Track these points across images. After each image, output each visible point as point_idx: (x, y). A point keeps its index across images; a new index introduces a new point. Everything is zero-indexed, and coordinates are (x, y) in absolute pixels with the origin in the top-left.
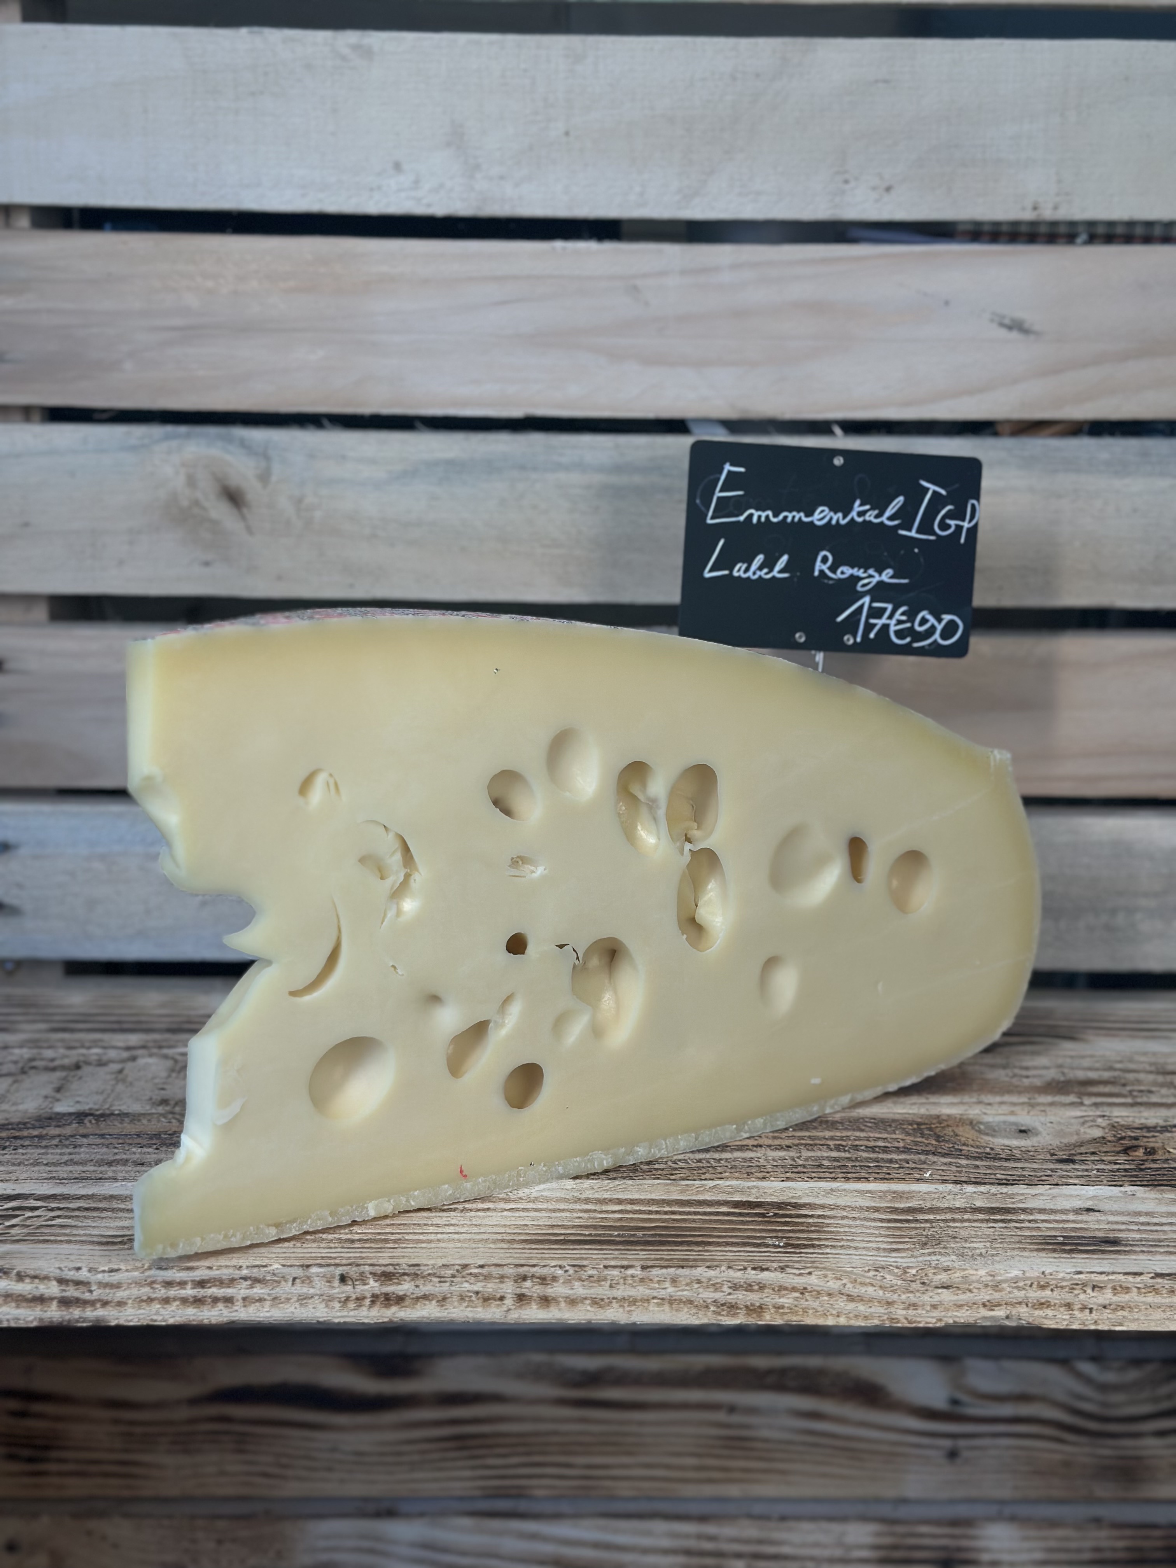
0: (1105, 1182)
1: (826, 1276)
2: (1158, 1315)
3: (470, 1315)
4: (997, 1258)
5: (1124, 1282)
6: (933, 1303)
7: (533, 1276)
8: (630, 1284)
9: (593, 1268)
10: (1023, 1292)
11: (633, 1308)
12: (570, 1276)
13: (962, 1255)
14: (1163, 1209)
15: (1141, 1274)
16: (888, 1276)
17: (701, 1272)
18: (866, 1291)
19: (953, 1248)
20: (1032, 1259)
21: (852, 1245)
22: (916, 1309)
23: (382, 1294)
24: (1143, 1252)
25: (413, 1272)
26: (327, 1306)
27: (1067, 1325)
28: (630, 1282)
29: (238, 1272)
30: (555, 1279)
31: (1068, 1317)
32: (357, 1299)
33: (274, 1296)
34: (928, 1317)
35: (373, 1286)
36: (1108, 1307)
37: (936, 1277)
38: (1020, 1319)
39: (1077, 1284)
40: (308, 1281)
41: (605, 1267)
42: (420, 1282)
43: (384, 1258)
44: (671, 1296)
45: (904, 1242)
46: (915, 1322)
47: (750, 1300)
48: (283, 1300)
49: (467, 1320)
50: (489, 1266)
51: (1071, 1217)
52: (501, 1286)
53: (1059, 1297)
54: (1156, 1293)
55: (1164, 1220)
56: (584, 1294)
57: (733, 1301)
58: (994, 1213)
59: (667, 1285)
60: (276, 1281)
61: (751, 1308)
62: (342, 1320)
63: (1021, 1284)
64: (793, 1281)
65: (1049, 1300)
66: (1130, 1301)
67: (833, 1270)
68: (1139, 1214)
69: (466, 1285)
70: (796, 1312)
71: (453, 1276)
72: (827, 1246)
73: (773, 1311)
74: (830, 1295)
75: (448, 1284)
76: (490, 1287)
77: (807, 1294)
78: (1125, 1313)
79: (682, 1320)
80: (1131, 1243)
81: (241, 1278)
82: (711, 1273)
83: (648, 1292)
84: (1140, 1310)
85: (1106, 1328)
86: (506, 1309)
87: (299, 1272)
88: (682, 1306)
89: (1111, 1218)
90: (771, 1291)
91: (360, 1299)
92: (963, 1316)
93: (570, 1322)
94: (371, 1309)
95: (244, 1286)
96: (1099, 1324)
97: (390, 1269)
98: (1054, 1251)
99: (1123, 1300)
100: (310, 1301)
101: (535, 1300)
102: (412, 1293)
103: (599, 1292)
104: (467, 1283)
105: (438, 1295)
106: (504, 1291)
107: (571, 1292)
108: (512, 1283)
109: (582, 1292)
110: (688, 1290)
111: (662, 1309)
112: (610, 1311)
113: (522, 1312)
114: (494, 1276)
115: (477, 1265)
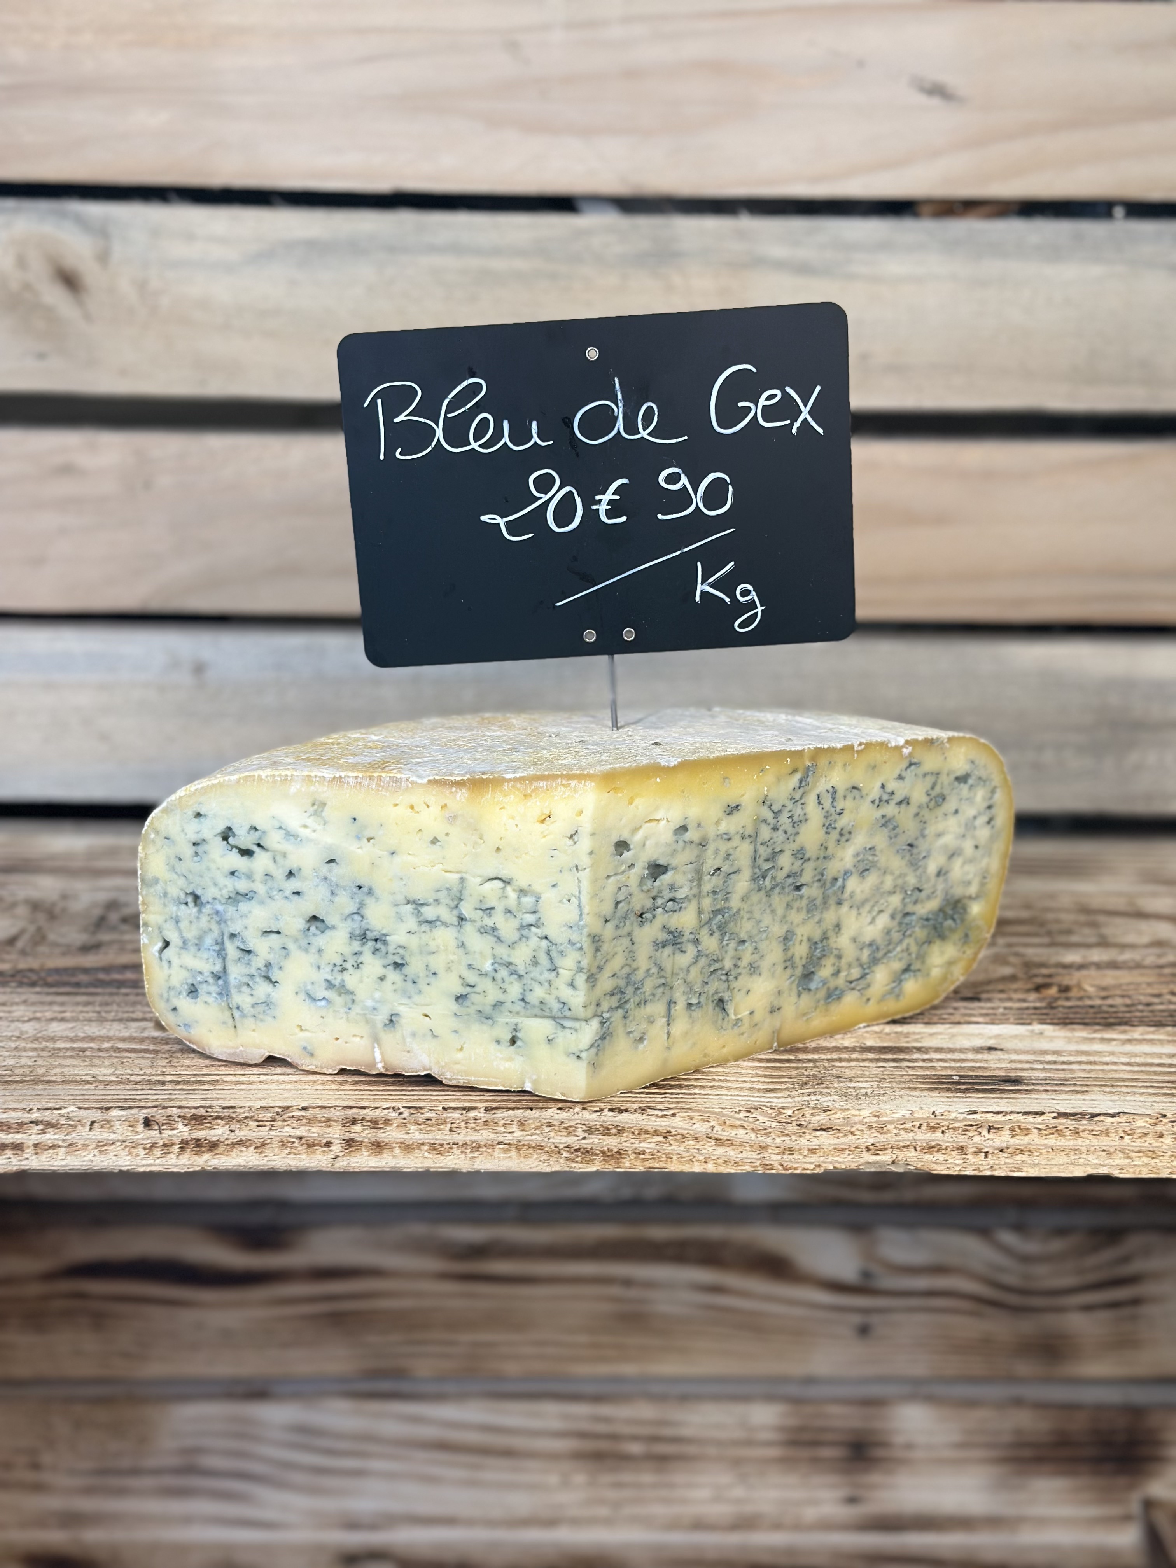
0: (1012, 1020)
1: (691, 1119)
2: (1061, 1159)
3: (293, 1163)
4: (884, 1098)
5: (1023, 1123)
6: (810, 1147)
7: (363, 1119)
8: (473, 1128)
9: (431, 1110)
10: (911, 1134)
11: (476, 1154)
12: (405, 1119)
13: (846, 1095)
14: (1073, 1047)
15: (1044, 1113)
16: (762, 1118)
17: (552, 1114)
18: (736, 1134)
19: (836, 1088)
20: (923, 1098)
21: (723, 1085)
22: (793, 1154)
23: (192, 1140)
24: (1047, 1091)
25: (227, 1114)
26: (130, 1153)
27: (960, 1170)
28: (473, 1125)
29: (29, 1115)
30: (387, 1122)
31: (961, 1162)
32: (165, 1145)
33: (70, 1142)
34: (806, 1163)
35: (182, 1131)
36: (1005, 1150)
37: (814, 1118)
38: (908, 1164)
39: (971, 1125)
40: (108, 1126)
41: (443, 1108)
42: (235, 1126)
43: (195, 1100)
44: (519, 1141)
45: (782, 1083)
46: (790, 1168)
47: (607, 1145)
48: (80, 1146)
49: (289, 1168)
50: (314, 1108)
51: (970, 1056)
52: (328, 1130)
53: (952, 1140)
54: (1059, 1134)
55: (1072, 1059)
56: (420, 1140)
57: (589, 1147)
58: (885, 1053)
59: (514, 1128)
60: (72, 1126)
61: (609, 1154)
62: (148, 1169)
63: (909, 1125)
64: (655, 1123)
65: (940, 1143)
66: (1029, 1144)
67: (699, 1111)
68: (1044, 1052)
69: (287, 1129)
70: (659, 1158)
71: (273, 1120)
72: (696, 1087)
73: (633, 1156)
75: (267, 1128)
76: (315, 1132)
77: (671, 1138)
78: (1024, 1158)
79: (531, 1168)
80: (1034, 1082)
81: (31, 1122)
82: (563, 1115)
83: (492, 1136)
84: (1041, 1154)
85: (1003, 1174)
86: (333, 1157)
87: (97, 1115)
88: (531, 1151)
89: (1014, 1057)
90: (631, 1135)
91: (167, 1146)
92: (846, 1162)
93: (405, 1170)
94: (181, 1157)
95: (34, 1131)
96: (995, 1170)
97: (202, 1112)
98: (948, 1090)
99: (1022, 1142)
100: (111, 1148)
101: (365, 1146)
102: (227, 1139)
103: (438, 1137)
104: (288, 1127)
105: (256, 1140)
106: (330, 1135)
107: (406, 1137)
108: (340, 1127)
109: (419, 1137)
110: (538, 1134)
111: (509, 1155)
112: (450, 1157)
113: (353, 1160)
114: (319, 1119)
115: (300, 1108)
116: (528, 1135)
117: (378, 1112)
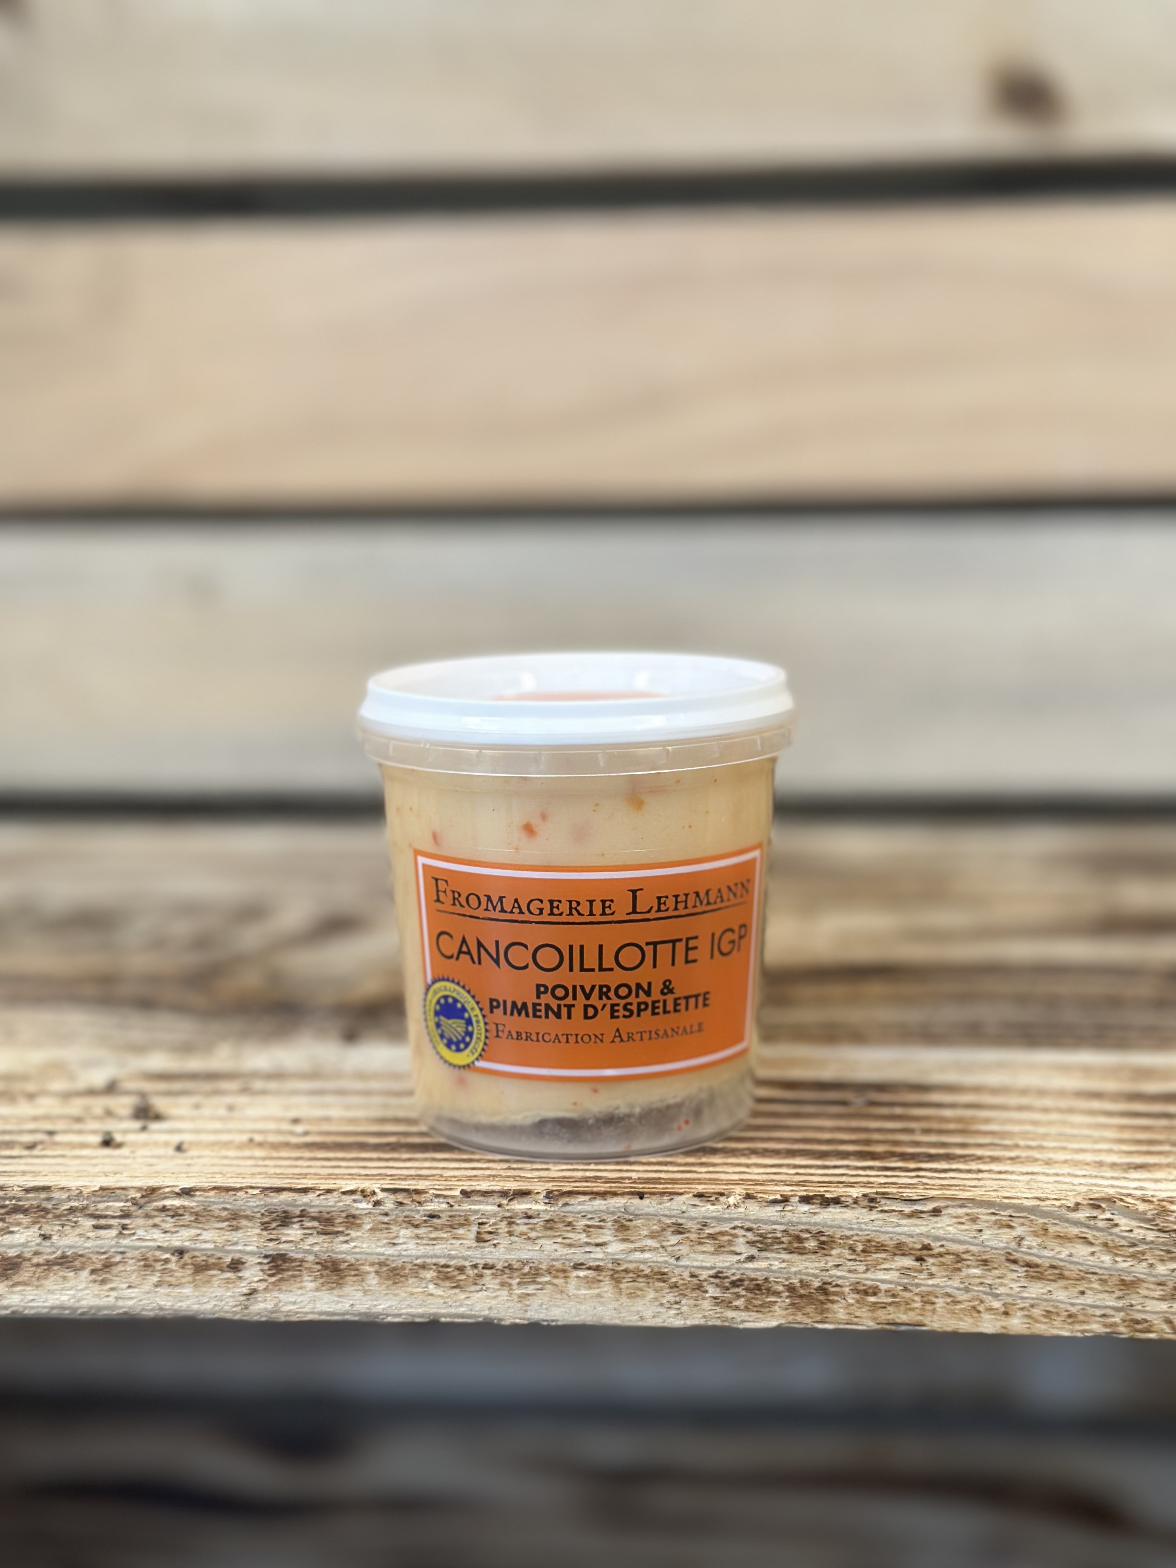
1: (974, 1220)
7: (303, 1214)
8: (522, 1234)
9: (437, 1196)
11: (530, 1289)
12: (386, 1214)
17: (684, 1208)
18: (1071, 1255)
21: (1037, 1156)
25: (35, 1203)
28: (524, 1229)
30: (352, 1220)
41: (463, 1192)
42: (51, 1227)
44: (616, 1262)
45: (1159, 1153)
47: (799, 1272)
49: (161, 1313)
50: (204, 1190)
52: (233, 1236)
56: (418, 1258)
57: (760, 1276)
59: (607, 1235)
61: (802, 1292)
64: (898, 1229)
67: (989, 1204)
69: (157, 1234)
70: (907, 1303)
71: (126, 1215)
72: (979, 1158)
73: (852, 1298)
74: (985, 1262)
75: (114, 1232)
76: (209, 1240)
77: (931, 1260)
79: (642, 1318)
82: (708, 1209)
83: (562, 1251)
86: (245, 1291)
88: (642, 1284)
90: (846, 1253)
93: (389, 1319)
101: (309, 1269)
102: (36, 1253)
103: (453, 1253)
104: (155, 1230)
105: (94, 1257)
106: (240, 1248)
107: (390, 1251)
108: (258, 1231)
109: (414, 1252)
110: (656, 1249)
111: (597, 1291)
112: (479, 1295)
113: (282, 1296)
114: (217, 1213)
115: (177, 1190)
116: (635, 1250)
117: (332, 1199)
